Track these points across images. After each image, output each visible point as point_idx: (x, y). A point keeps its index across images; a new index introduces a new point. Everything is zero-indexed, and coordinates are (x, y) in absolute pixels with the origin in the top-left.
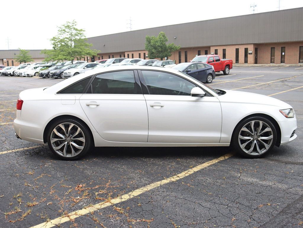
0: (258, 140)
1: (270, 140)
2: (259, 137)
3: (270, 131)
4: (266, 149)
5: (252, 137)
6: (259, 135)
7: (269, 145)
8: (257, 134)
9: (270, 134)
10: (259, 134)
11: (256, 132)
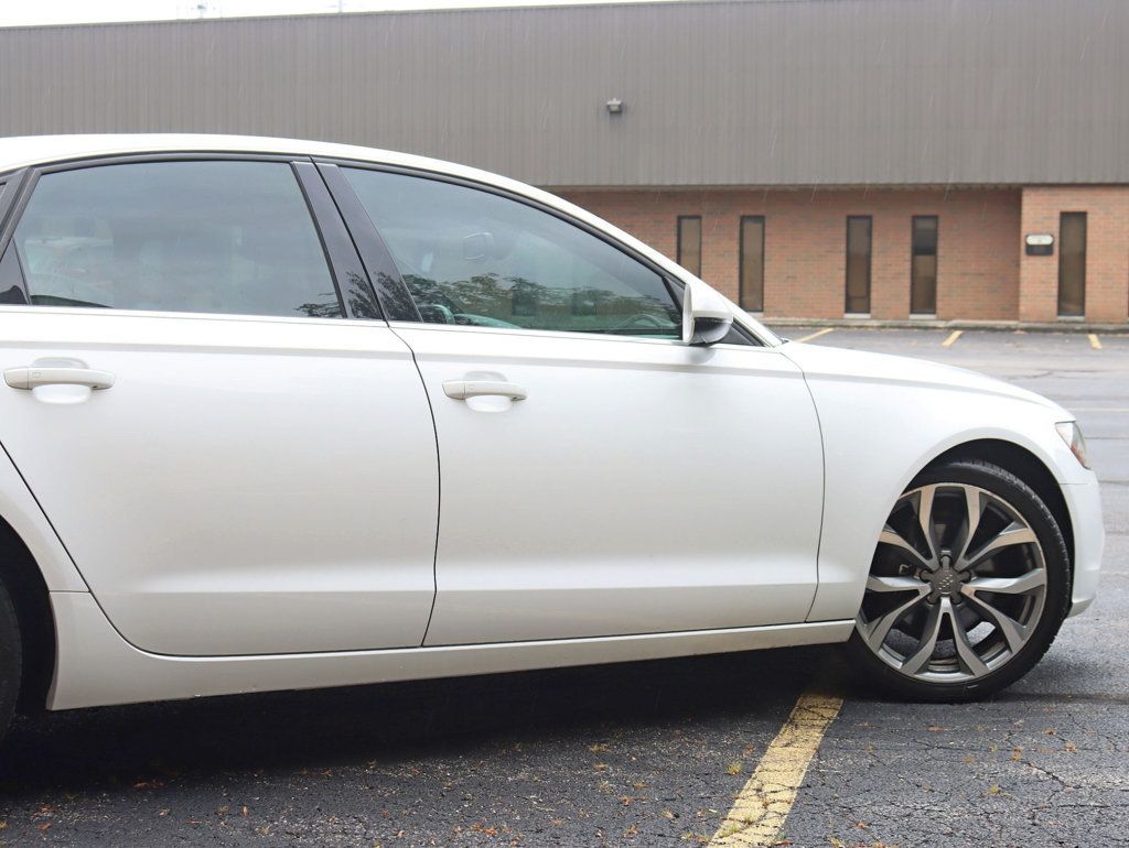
0: (963, 597)
1: (1032, 595)
2: (967, 581)
3: (1029, 545)
4: (1007, 647)
5: (926, 581)
6: (967, 570)
7: (1025, 623)
8: (952, 563)
9: (1029, 562)
10: (963, 563)
11: (948, 552)
